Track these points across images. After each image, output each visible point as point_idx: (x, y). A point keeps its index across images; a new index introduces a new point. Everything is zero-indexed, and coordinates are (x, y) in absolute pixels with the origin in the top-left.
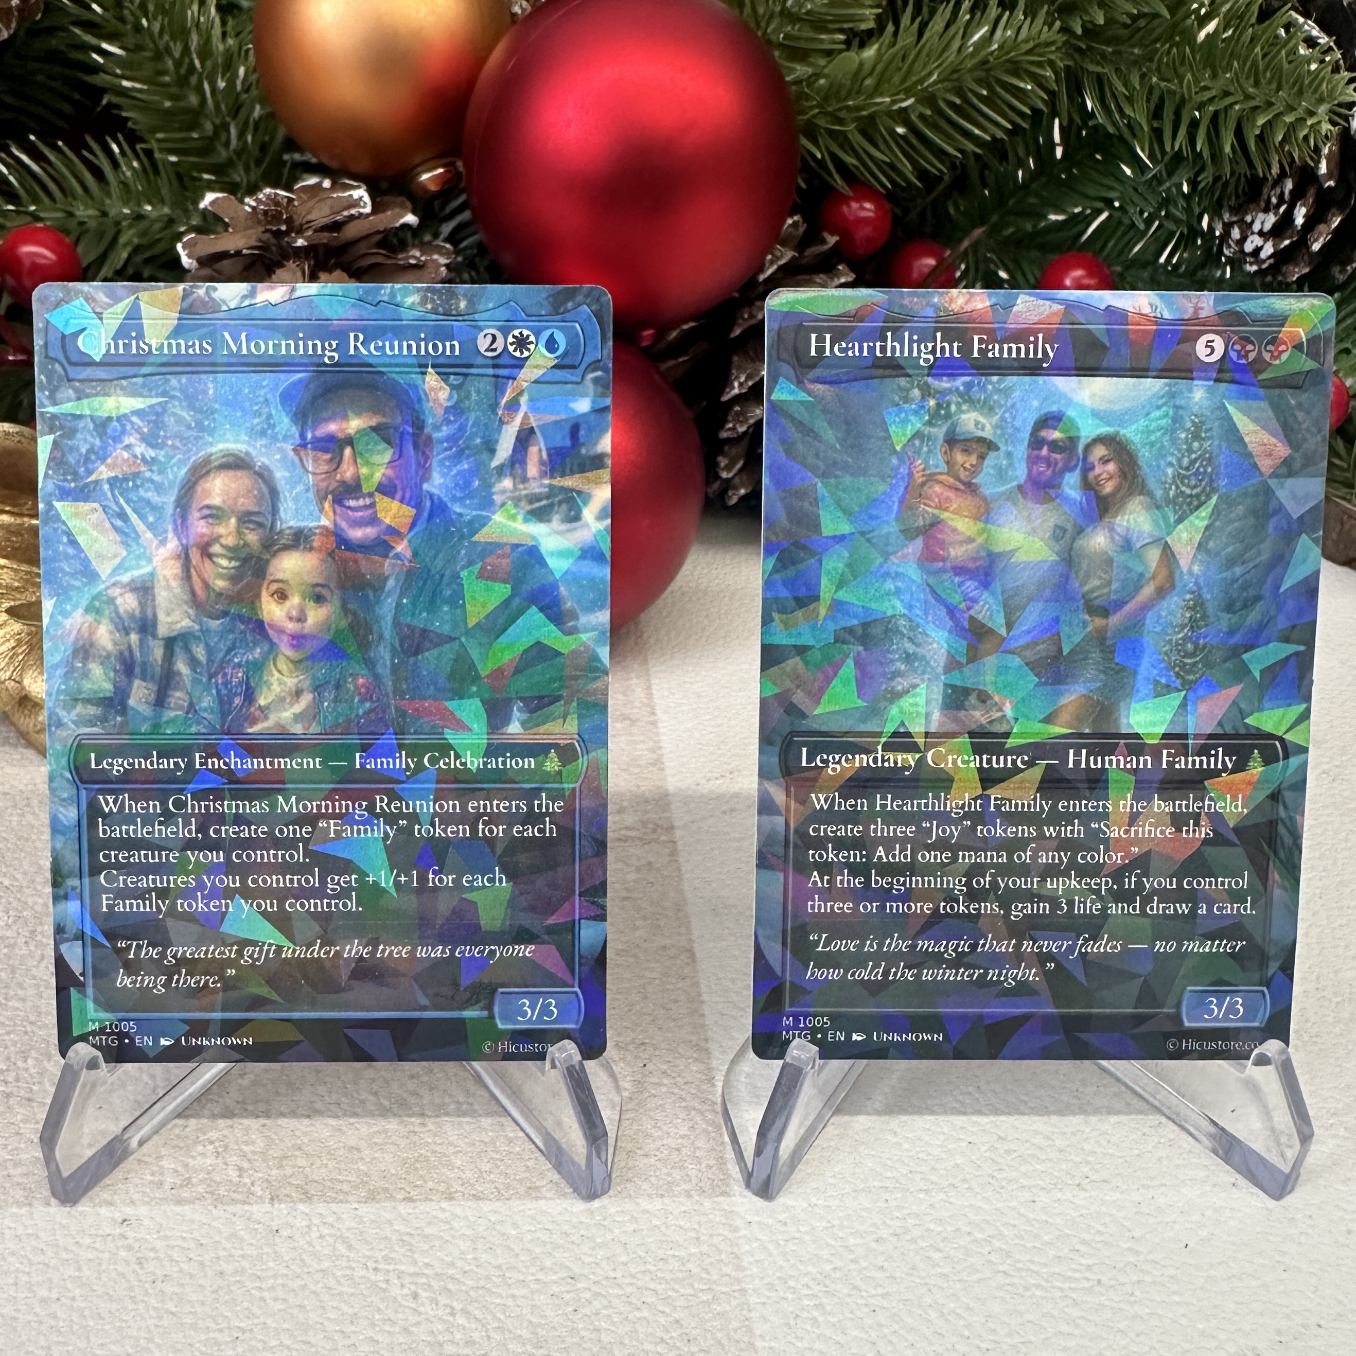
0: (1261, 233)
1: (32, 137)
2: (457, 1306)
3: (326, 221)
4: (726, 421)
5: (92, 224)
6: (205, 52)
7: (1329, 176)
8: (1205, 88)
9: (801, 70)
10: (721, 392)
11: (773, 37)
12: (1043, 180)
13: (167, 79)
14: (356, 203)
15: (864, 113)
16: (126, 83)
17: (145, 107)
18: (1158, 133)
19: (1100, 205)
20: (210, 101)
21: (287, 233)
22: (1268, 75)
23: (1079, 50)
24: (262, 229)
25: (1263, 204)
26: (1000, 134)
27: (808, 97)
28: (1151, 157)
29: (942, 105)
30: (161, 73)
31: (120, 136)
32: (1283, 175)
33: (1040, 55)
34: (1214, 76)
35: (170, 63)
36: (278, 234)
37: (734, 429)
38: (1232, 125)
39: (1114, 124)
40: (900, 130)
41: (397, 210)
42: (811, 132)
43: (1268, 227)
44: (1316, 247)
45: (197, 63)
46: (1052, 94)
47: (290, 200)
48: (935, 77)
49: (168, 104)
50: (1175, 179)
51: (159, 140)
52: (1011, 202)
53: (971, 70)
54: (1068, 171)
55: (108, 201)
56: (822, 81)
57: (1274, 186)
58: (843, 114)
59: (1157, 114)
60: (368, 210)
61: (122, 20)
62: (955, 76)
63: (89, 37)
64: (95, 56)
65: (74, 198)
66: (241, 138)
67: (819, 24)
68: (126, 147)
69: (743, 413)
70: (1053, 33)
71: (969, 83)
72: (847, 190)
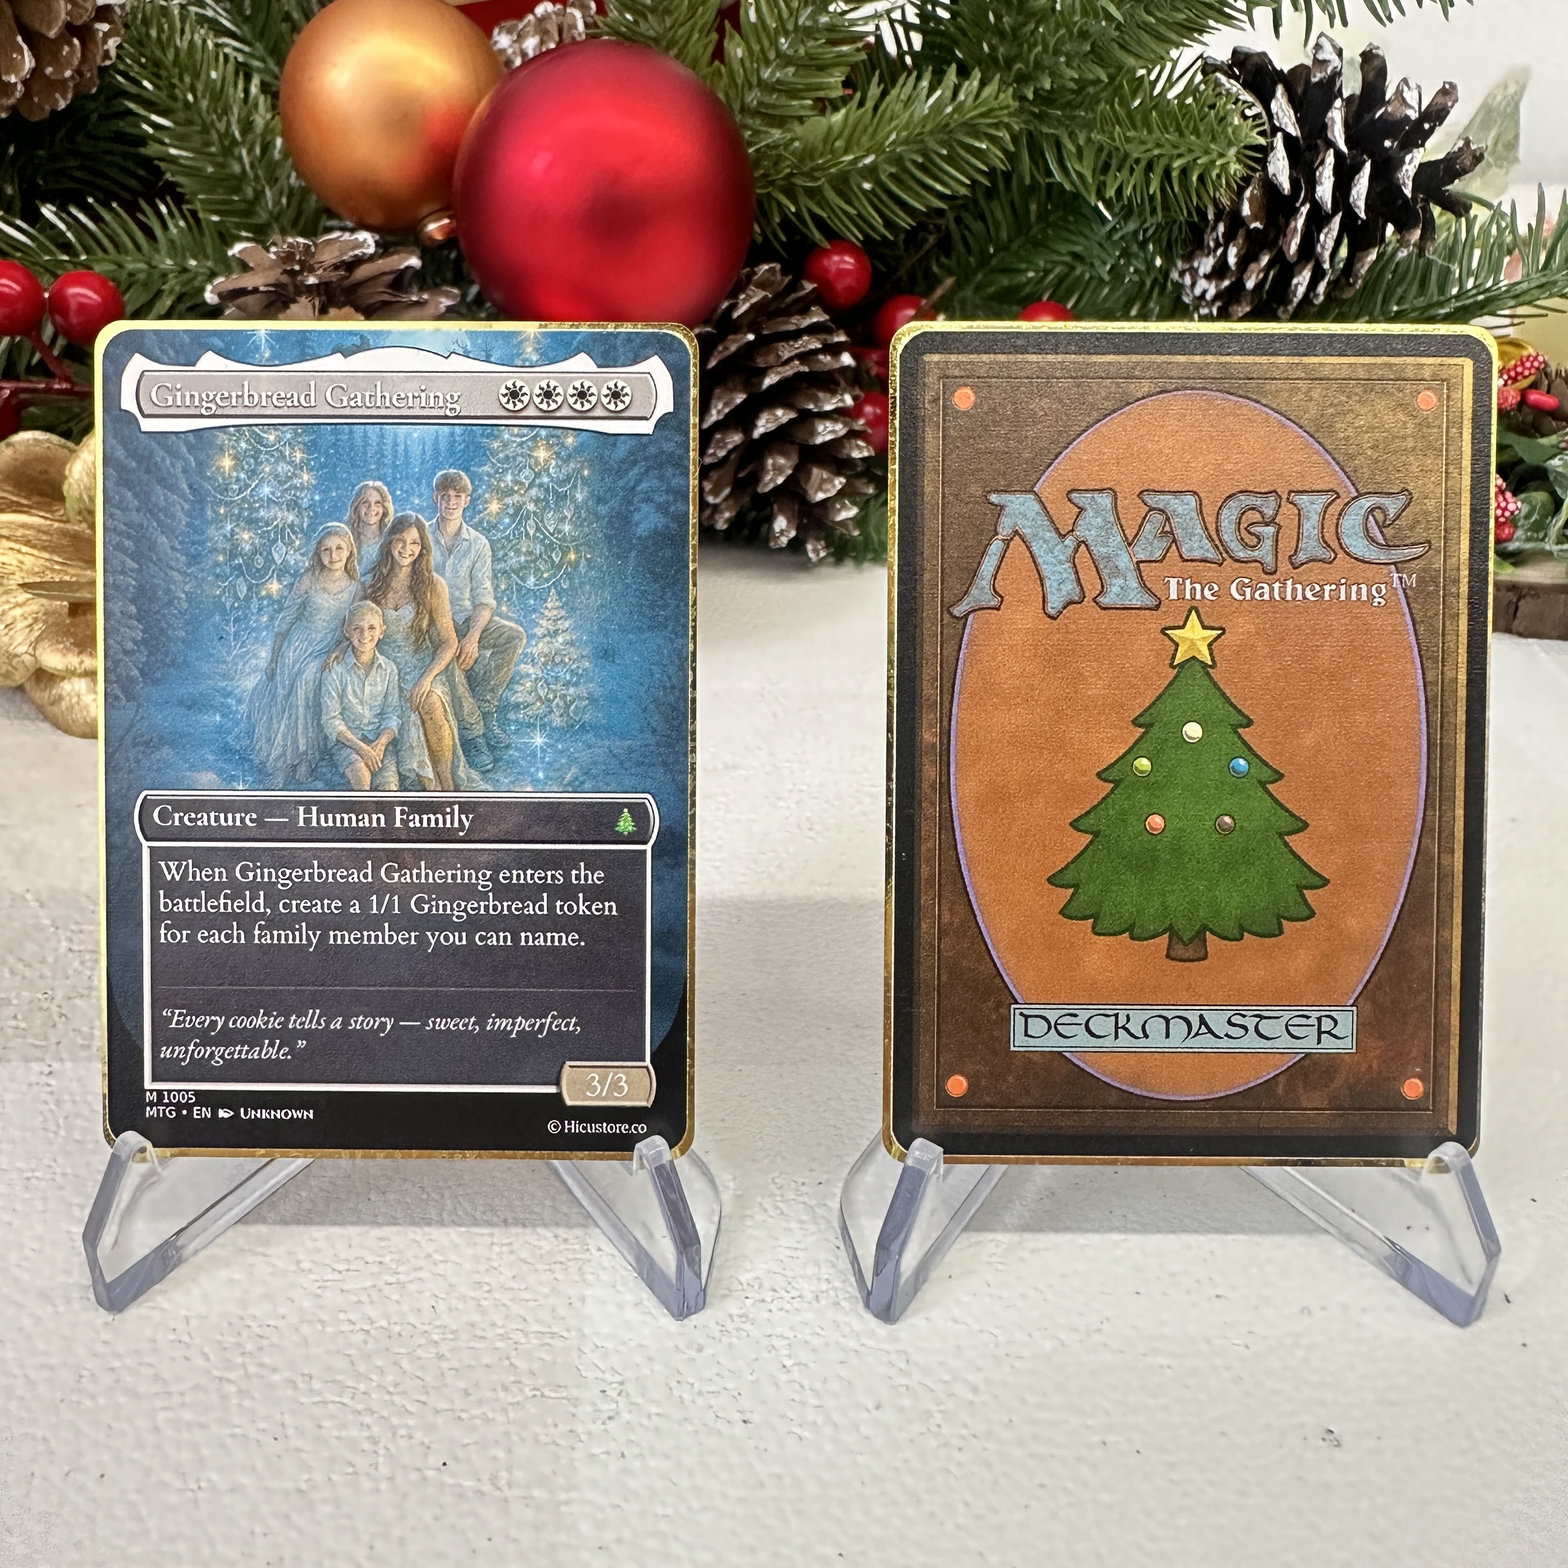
0: (1205, 276)
1: (90, 200)
3: (336, 260)
5: (141, 276)
6: (247, 126)
7: (1255, 217)
9: (777, 134)
13: (213, 149)
14: (362, 245)
15: (833, 170)
16: (173, 151)
17: (192, 172)
20: (248, 167)
21: (300, 272)
23: (1033, 115)
24: (280, 270)
25: (1205, 250)
26: (960, 189)
27: (784, 159)
28: (1109, 209)
29: (908, 164)
30: (208, 144)
31: (168, 199)
32: (1216, 220)
33: (995, 117)
35: (216, 136)
36: (292, 273)
37: (714, 454)
38: (1161, 167)
39: (1072, 183)
40: (867, 186)
41: (403, 255)
42: (790, 192)
43: (1210, 269)
44: (1250, 284)
45: (237, 134)
46: (1012, 156)
47: (307, 245)
48: (894, 137)
49: (210, 169)
50: (1130, 227)
51: (202, 201)
53: (931, 133)
55: (156, 257)
56: (797, 144)
57: (1211, 232)
58: (817, 173)
60: (371, 250)
61: (173, 98)
62: (917, 138)
63: (142, 112)
64: (145, 127)
65: (127, 253)
66: (277, 202)
67: (793, 93)
68: (174, 209)
69: (722, 440)
70: (1007, 97)
71: (932, 144)
72: (826, 245)
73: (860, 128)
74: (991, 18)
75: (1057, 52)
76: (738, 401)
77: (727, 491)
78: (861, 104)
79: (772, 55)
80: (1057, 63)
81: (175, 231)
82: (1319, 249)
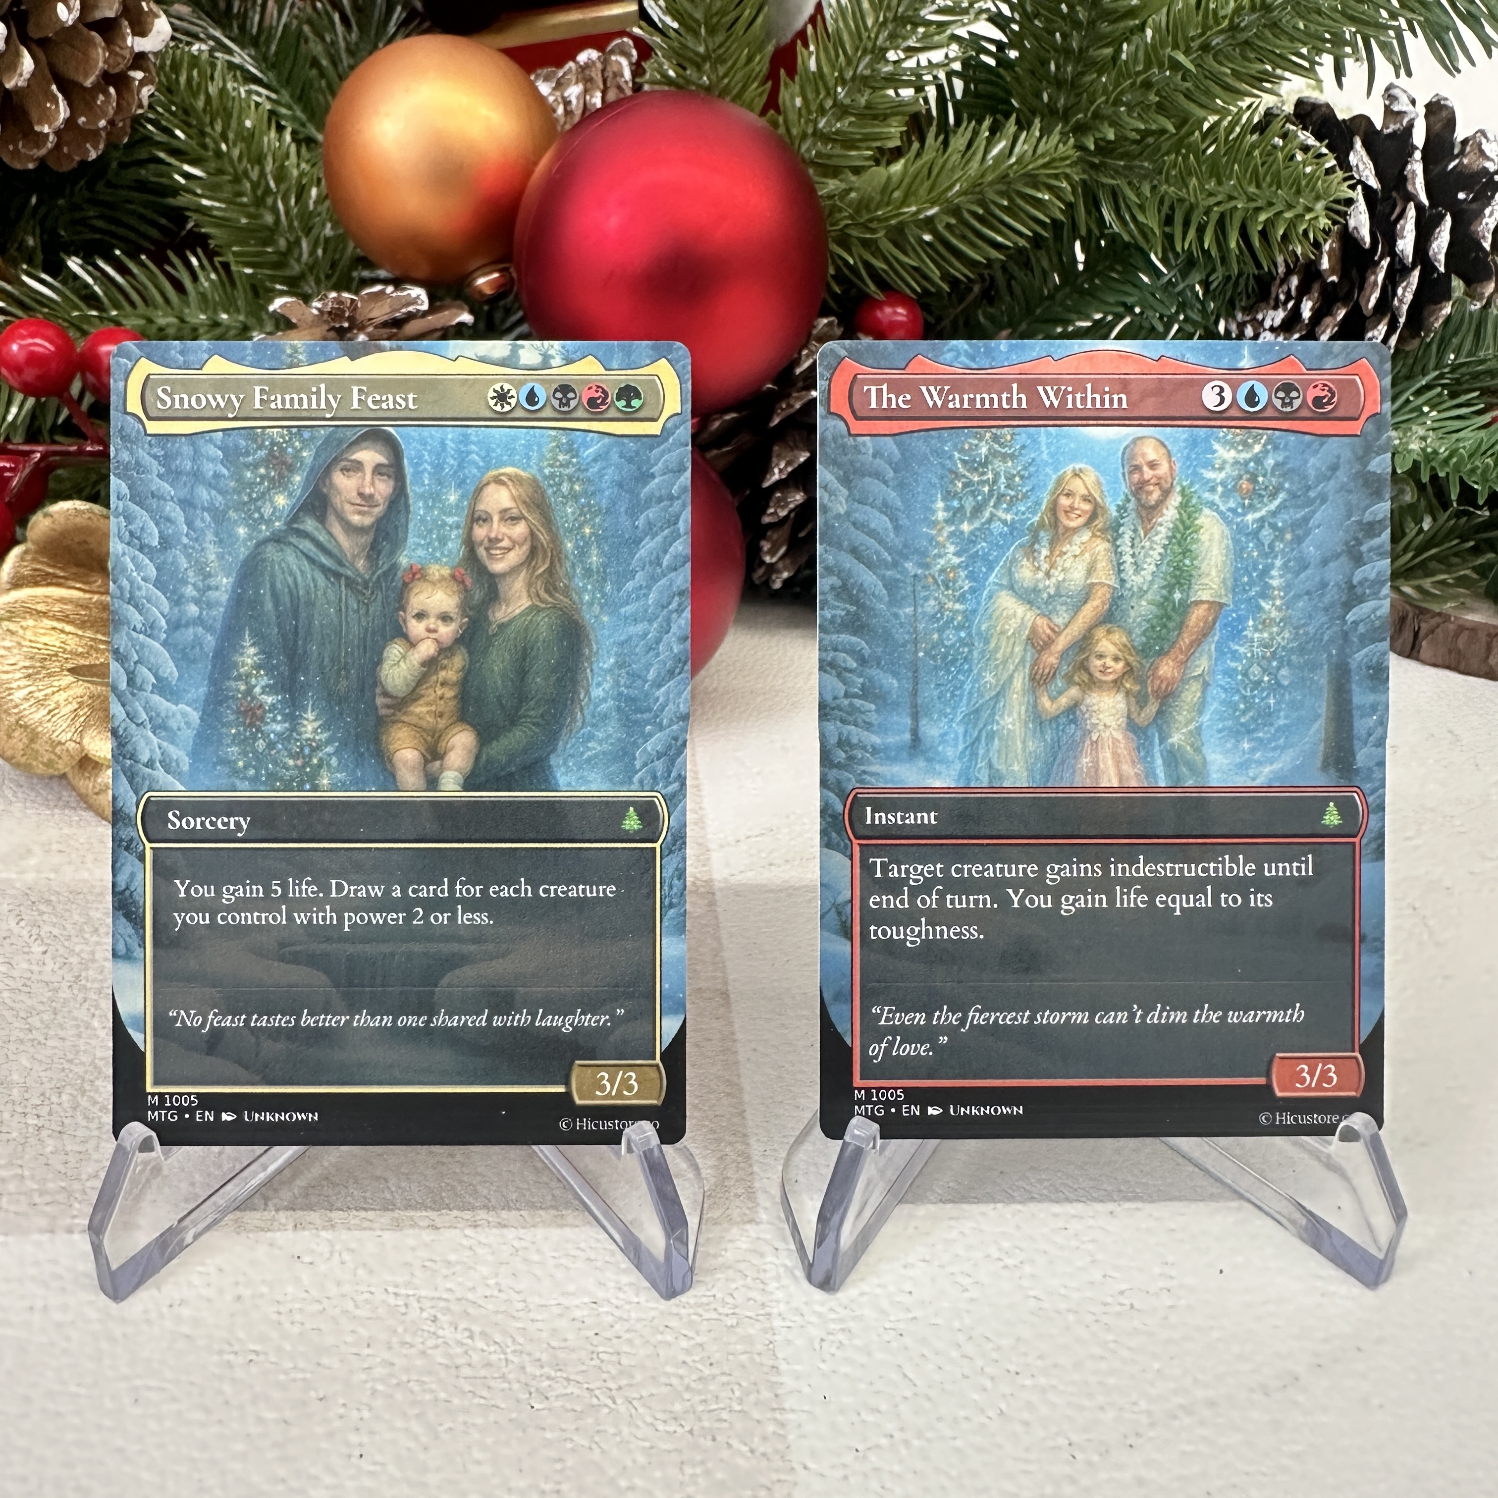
0: (1272, 329)
1: (118, 252)
2: (476, 1329)
3: (386, 318)
4: (767, 506)
6: (281, 175)
7: (1332, 271)
8: (1211, 194)
9: (832, 185)
10: (763, 479)
11: (807, 156)
12: (1068, 290)
13: (245, 200)
14: (414, 301)
15: (893, 222)
16: (205, 202)
17: (222, 223)
18: (1169, 238)
19: (1121, 310)
20: (283, 217)
21: (348, 330)
22: (1268, 179)
23: (1093, 166)
24: (326, 327)
25: (1272, 303)
26: (1022, 242)
27: (840, 210)
28: (1164, 261)
29: (967, 215)
30: (240, 194)
31: (199, 250)
32: (1289, 272)
33: (1056, 168)
34: (1219, 183)
35: (248, 185)
36: (339, 331)
37: (775, 513)
38: (1237, 224)
39: (1130, 233)
40: (927, 238)
41: (454, 311)
42: (844, 241)
43: (1277, 322)
45: (272, 184)
46: (1070, 206)
47: (353, 301)
48: (957, 187)
49: (244, 221)
50: (1188, 281)
51: (235, 254)
52: (1038, 311)
53: (991, 184)
54: (1091, 281)
55: (187, 311)
56: (853, 195)
57: (1281, 285)
58: (874, 225)
59: (1169, 221)
60: (425, 307)
61: (204, 147)
62: (978, 189)
63: (172, 161)
64: (177, 177)
65: (156, 307)
66: (313, 252)
67: (849, 143)
68: (205, 262)
69: (784, 499)
70: (1067, 149)
71: (991, 195)
72: (880, 296)
73: (918, 180)
74: (1053, 67)
75: (1117, 102)
76: (802, 460)
77: (783, 550)
78: (918, 155)
79: (829, 103)
80: (1117, 113)
81: (206, 284)
82: (1396, 302)
